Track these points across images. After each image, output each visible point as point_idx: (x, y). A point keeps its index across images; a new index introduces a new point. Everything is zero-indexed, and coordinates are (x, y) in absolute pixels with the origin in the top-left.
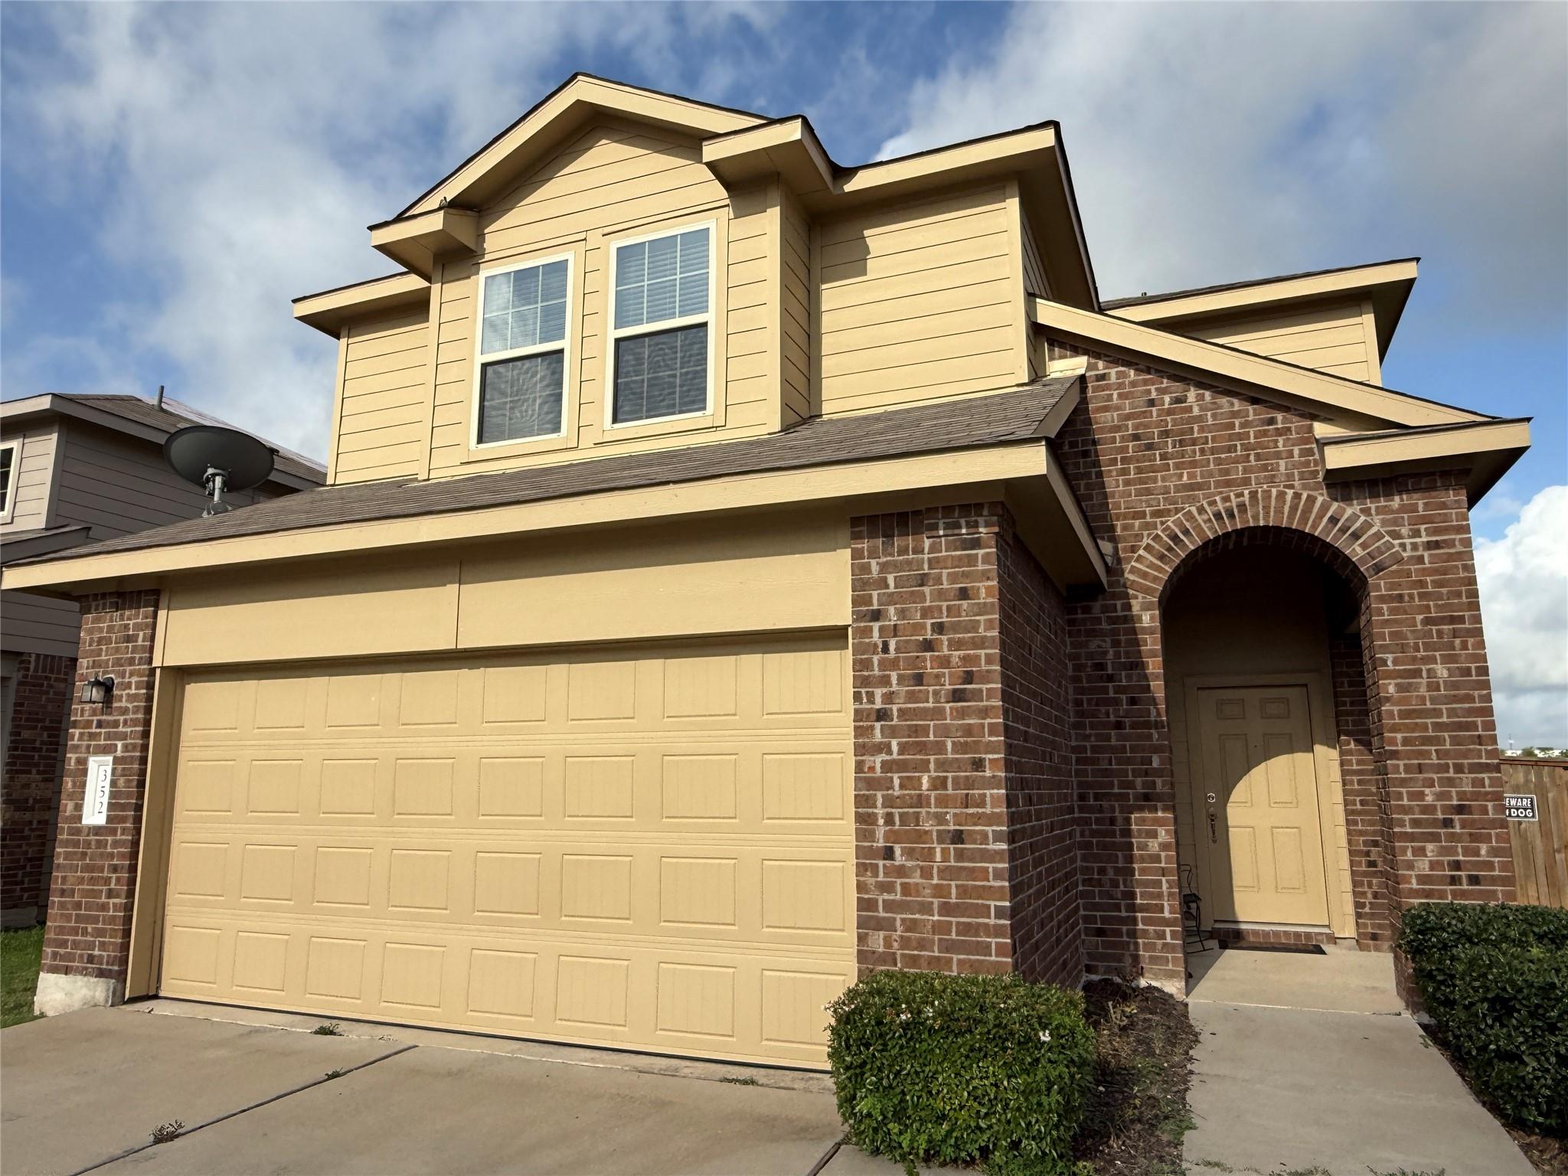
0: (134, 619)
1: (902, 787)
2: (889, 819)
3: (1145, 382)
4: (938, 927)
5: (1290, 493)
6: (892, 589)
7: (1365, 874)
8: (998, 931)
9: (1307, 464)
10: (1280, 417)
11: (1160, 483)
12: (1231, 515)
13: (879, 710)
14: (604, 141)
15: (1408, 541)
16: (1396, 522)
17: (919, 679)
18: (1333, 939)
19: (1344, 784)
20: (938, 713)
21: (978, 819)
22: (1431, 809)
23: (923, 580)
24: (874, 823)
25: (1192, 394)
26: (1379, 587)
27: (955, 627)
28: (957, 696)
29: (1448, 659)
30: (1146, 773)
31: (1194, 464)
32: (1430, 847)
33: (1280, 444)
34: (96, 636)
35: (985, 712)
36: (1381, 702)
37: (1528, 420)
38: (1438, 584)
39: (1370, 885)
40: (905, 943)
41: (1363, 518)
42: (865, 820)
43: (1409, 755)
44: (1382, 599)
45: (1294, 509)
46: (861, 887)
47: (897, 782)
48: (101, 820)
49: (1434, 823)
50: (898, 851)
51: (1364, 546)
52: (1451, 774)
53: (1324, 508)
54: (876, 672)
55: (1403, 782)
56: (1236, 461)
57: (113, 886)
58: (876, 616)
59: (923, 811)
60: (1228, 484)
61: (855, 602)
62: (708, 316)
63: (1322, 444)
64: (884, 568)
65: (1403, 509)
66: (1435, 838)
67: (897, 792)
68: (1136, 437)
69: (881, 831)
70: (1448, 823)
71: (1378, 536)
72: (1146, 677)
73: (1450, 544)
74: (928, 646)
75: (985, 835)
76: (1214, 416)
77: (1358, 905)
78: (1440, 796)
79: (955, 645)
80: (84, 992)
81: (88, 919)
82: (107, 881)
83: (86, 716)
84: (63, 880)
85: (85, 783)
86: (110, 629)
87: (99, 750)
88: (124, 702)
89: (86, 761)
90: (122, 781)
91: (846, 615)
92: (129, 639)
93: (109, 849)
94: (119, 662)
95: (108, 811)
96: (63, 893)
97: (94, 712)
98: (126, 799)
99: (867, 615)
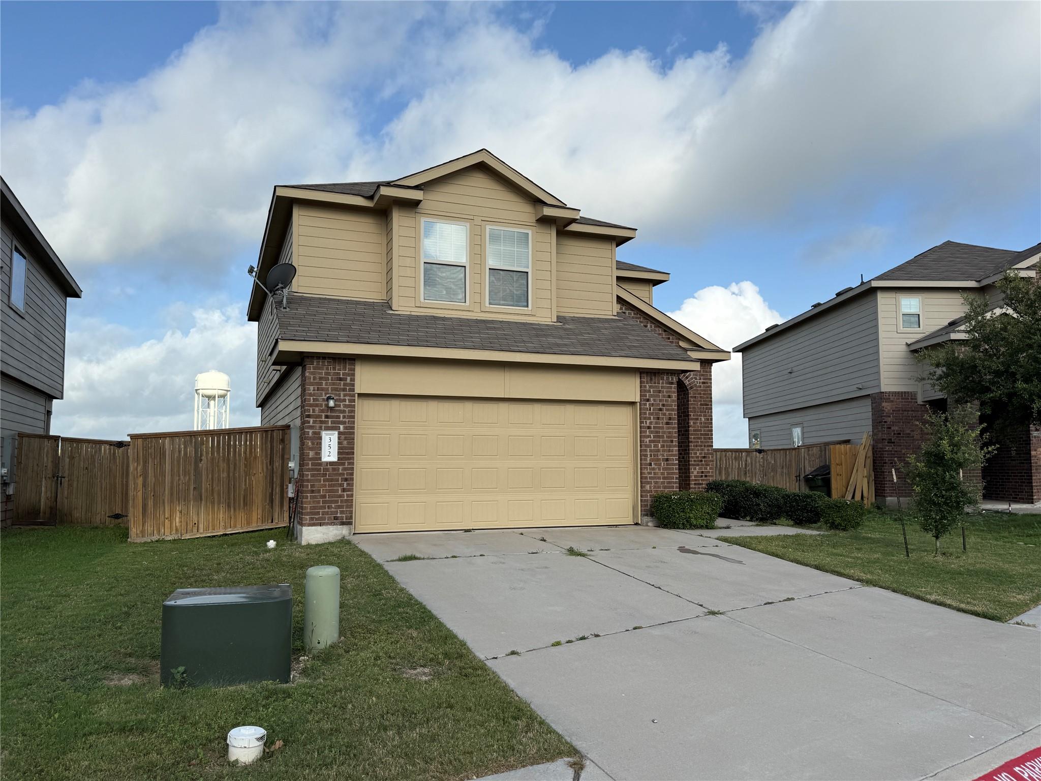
0: (341, 369)
1: (654, 447)
2: (651, 456)
6: (652, 393)
8: (676, 483)
10: (671, 337)
13: (648, 426)
15: (699, 381)
16: (697, 375)
17: (658, 418)
20: (663, 428)
21: (672, 455)
22: (698, 457)
23: (660, 391)
24: (647, 457)
25: (649, 325)
26: (692, 393)
27: (667, 405)
28: (667, 423)
29: (705, 416)
32: (697, 467)
34: (318, 376)
35: (674, 428)
38: (704, 394)
40: (655, 487)
42: (643, 456)
43: (695, 442)
44: (692, 397)
46: (642, 473)
47: (653, 446)
48: (334, 458)
49: (698, 461)
50: (653, 464)
51: (689, 381)
52: (703, 448)
55: (693, 450)
57: (345, 487)
58: (648, 400)
59: (659, 453)
61: (641, 396)
62: (529, 271)
63: (685, 350)
64: (650, 387)
66: (698, 465)
67: (653, 448)
69: (648, 459)
70: (701, 461)
71: (692, 378)
73: (707, 383)
74: (661, 410)
75: (673, 459)
76: (654, 334)
78: (700, 454)
79: (667, 410)
80: (335, 532)
81: (332, 502)
82: (341, 485)
83: (317, 413)
84: (312, 486)
85: (320, 444)
86: (327, 374)
87: (327, 429)
88: (342, 408)
89: (319, 433)
90: (345, 442)
91: (638, 399)
92: (341, 379)
93: (340, 471)
94: (336, 389)
95: (338, 455)
96: (312, 492)
97: (322, 411)
98: (346, 451)
99: (644, 400)
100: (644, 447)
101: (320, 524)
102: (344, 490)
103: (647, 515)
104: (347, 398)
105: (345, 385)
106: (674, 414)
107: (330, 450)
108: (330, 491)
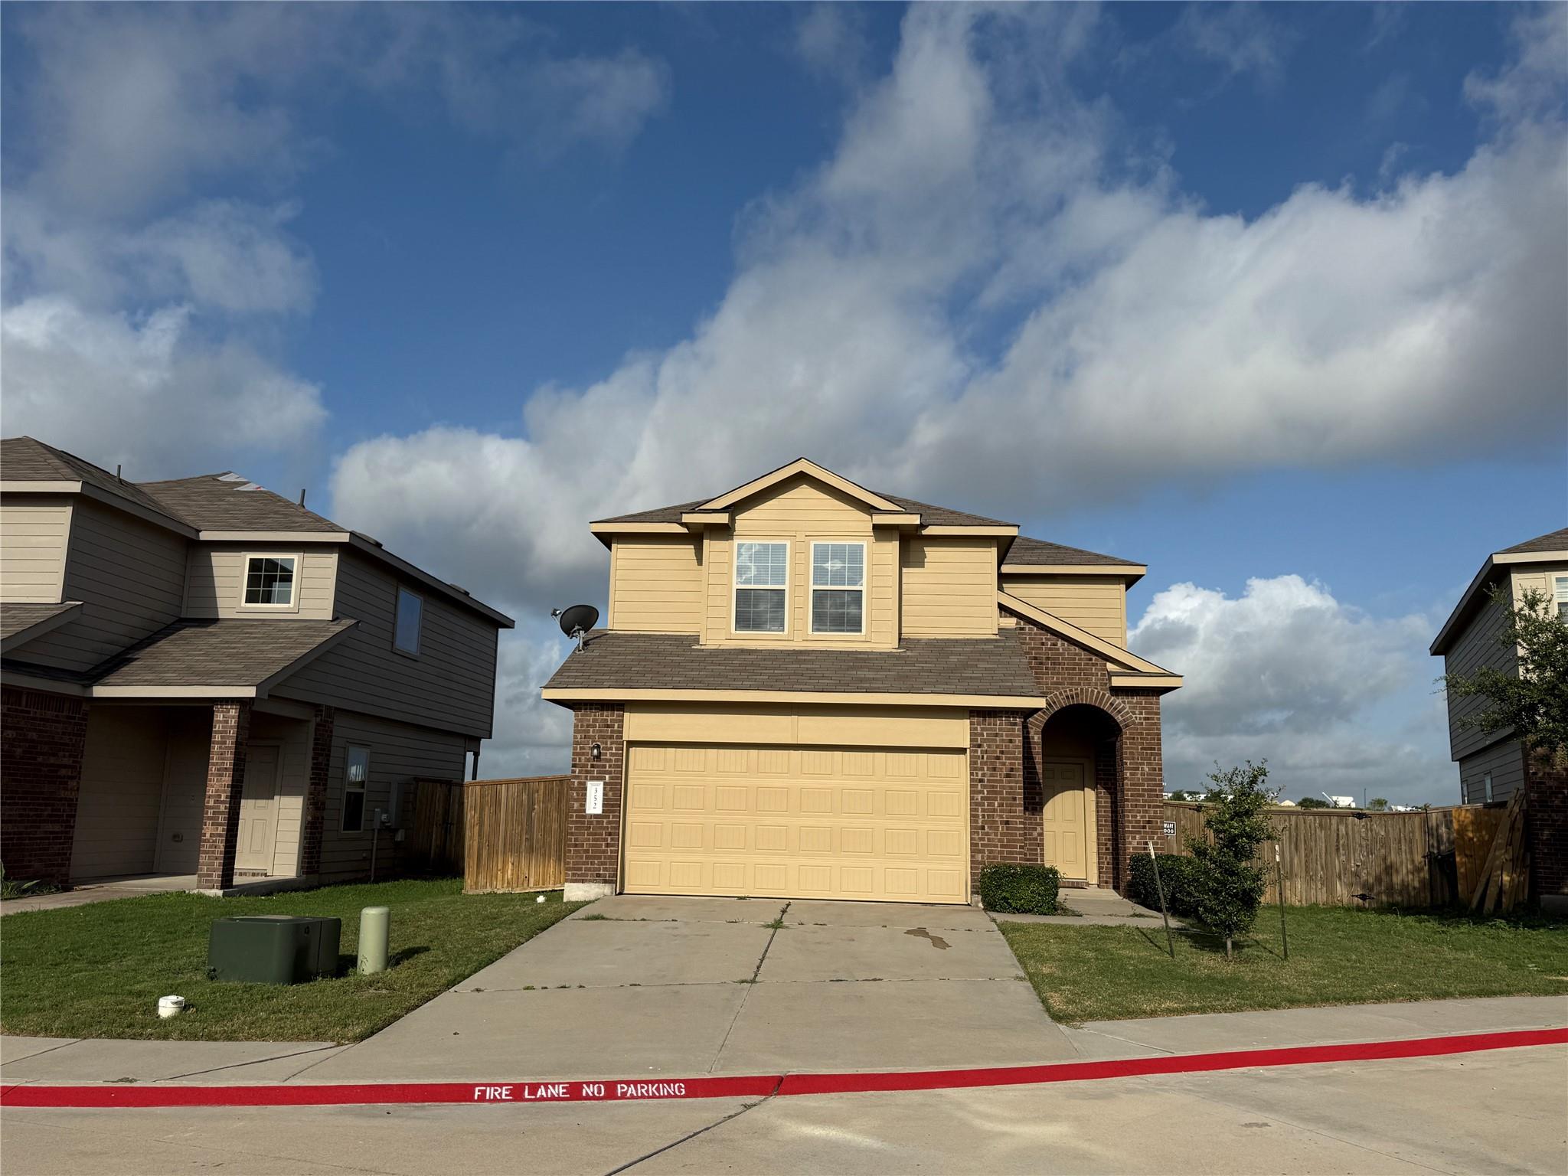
0: (609, 716)
2: (983, 816)
3: (1041, 634)
4: (1001, 852)
5: (1096, 691)
6: (985, 737)
7: (1104, 854)
9: (1103, 680)
10: (1094, 658)
11: (1044, 680)
12: (1073, 698)
13: (979, 779)
14: (804, 486)
15: (1138, 716)
16: (1134, 708)
17: (994, 769)
18: (1088, 884)
19: (1098, 812)
20: (1001, 781)
21: (1013, 817)
22: (1139, 822)
23: (996, 735)
24: (977, 817)
25: (1060, 643)
26: (1126, 733)
27: (1008, 752)
28: (1008, 776)
29: (1149, 764)
30: (1033, 804)
31: (1058, 673)
32: (1137, 836)
33: (1094, 669)
34: (585, 723)
35: (1017, 782)
36: (1123, 779)
37: (1181, 676)
38: (1147, 734)
39: (1106, 859)
40: (989, 857)
41: (1122, 705)
42: (974, 817)
43: (1133, 801)
44: (1127, 738)
45: (1097, 698)
46: (972, 839)
47: (986, 804)
48: (599, 810)
49: (1140, 827)
50: (986, 827)
51: (1122, 716)
52: (1147, 809)
53: (1109, 699)
54: (979, 765)
56: (1076, 674)
57: (609, 842)
59: (995, 814)
60: (1072, 684)
61: (971, 740)
62: (864, 588)
63: (1111, 674)
64: (982, 729)
65: (1137, 703)
66: (1139, 833)
67: (986, 807)
68: (1035, 658)
69: (980, 821)
70: (1144, 827)
72: (1034, 763)
73: (1153, 719)
74: (998, 758)
75: (1016, 822)
76: (1068, 654)
77: (1100, 868)
78: (1142, 817)
79: (1007, 758)
80: (597, 890)
81: (594, 857)
82: (605, 840)
83: (583, 762)
84: (576, 840)
85: (586, 794)
86: (594, 721)
87: (593, 779)
88: (608, 757)
89: (585, 784)
90: (610, 794)
91: (966, 744)
92: (608, 726)
93: (605, 825)
94: (603, 737)
95: (603, 807)
96: (576, 846)
97: (588, 760)
98: (614, 802)
99: (975, 745)
100: (974, 805)
101: (583, 882)
102: (607, 845)
103: (977, 893)
104: (614, 746)
105: (612, 732)
106: (1018, 764)
107: (594, 804)
108: (593, 846)
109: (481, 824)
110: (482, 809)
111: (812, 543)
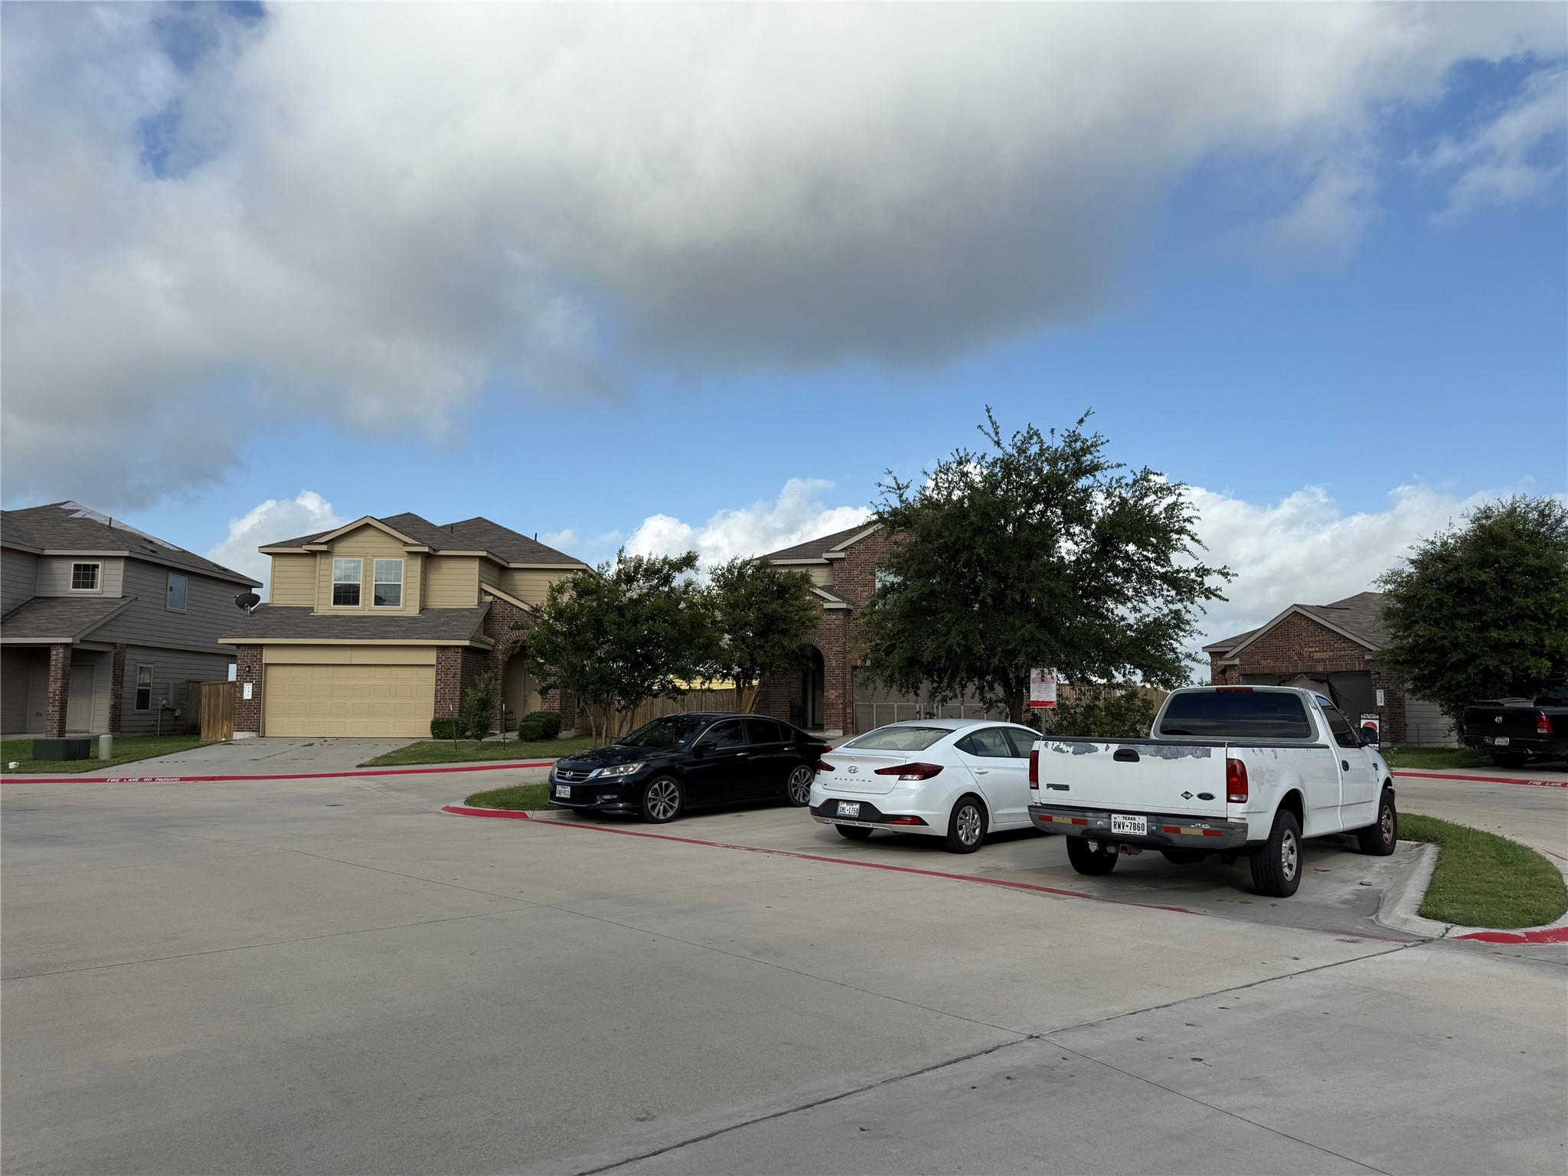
0: (255, 652)
1: (443, 691)
3: (505, 604)
6: (443, 659)
8: (456, 712)
14: (371, 529)
17: (447, 674)
20: (449, 679)
21: (455, 696)
23: (449, 658)
25: (514, 609)
27: (453, 666)
28: (453, 677)
40: (441, 715)
42: (436, 697)
46: (435, 707)
48: (250, 697)
50: (442, 701)
54: (440, 673)
58: (441, 663)
59: (446, 695)
61: (436, 661)
62: (402, 583)
64: (442, 656)
68: (501, 618)
74: (449, 668)
75: (456, 698)
79: (453, 669)
80: (251, 735)
81: (248, 720)
82: (254, 711)
83: (242, 674)
84: (238, 711)
85: (243, 690)
86: (248, 654)
87: (247, 682)
88: (255, 671)
89: (243, 685)
90: (256, 689)
91: (435, 663)
92: (255, 657)
93: (253, 704)
94: (252, 662)
95: (252, 696)
96: (238, 714)
97: (244, 673)
98: (258, 693)
99: (438, 663)
100: (437, 691)
101: (243, 731)
102: (254, 714)
103: (434, 731)
104: (258, 666)
105: (257, 659)
106: (459, 671)
107: (248, 692)
108: (247, 714)
109: (209, 705)
110: (210, 697)
111: (375, 560)
